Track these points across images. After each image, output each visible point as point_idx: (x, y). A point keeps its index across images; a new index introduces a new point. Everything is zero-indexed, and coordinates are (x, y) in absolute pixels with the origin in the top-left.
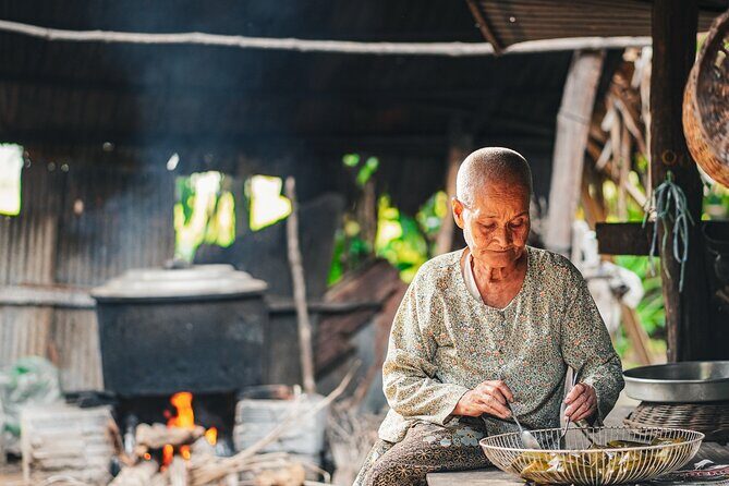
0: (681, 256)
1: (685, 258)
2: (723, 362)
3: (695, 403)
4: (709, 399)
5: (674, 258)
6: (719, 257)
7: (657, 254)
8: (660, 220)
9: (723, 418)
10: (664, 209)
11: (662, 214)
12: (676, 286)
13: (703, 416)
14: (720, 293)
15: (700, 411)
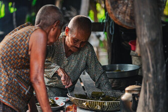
0: (112, 33)
1: (113, 33)
2: (123, 65)
3: (114, 79)
4: (118, 77)
5: (110, 33)
6: (123, 33)
7: (105, 31)
8: (106, 22)
9: (122, 83)
10: (107, 19)
11: (107, 21)
12: (111, 41)
13: (116, 83)
14: (123, 43)
15: (116, 81)
